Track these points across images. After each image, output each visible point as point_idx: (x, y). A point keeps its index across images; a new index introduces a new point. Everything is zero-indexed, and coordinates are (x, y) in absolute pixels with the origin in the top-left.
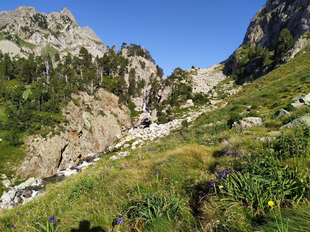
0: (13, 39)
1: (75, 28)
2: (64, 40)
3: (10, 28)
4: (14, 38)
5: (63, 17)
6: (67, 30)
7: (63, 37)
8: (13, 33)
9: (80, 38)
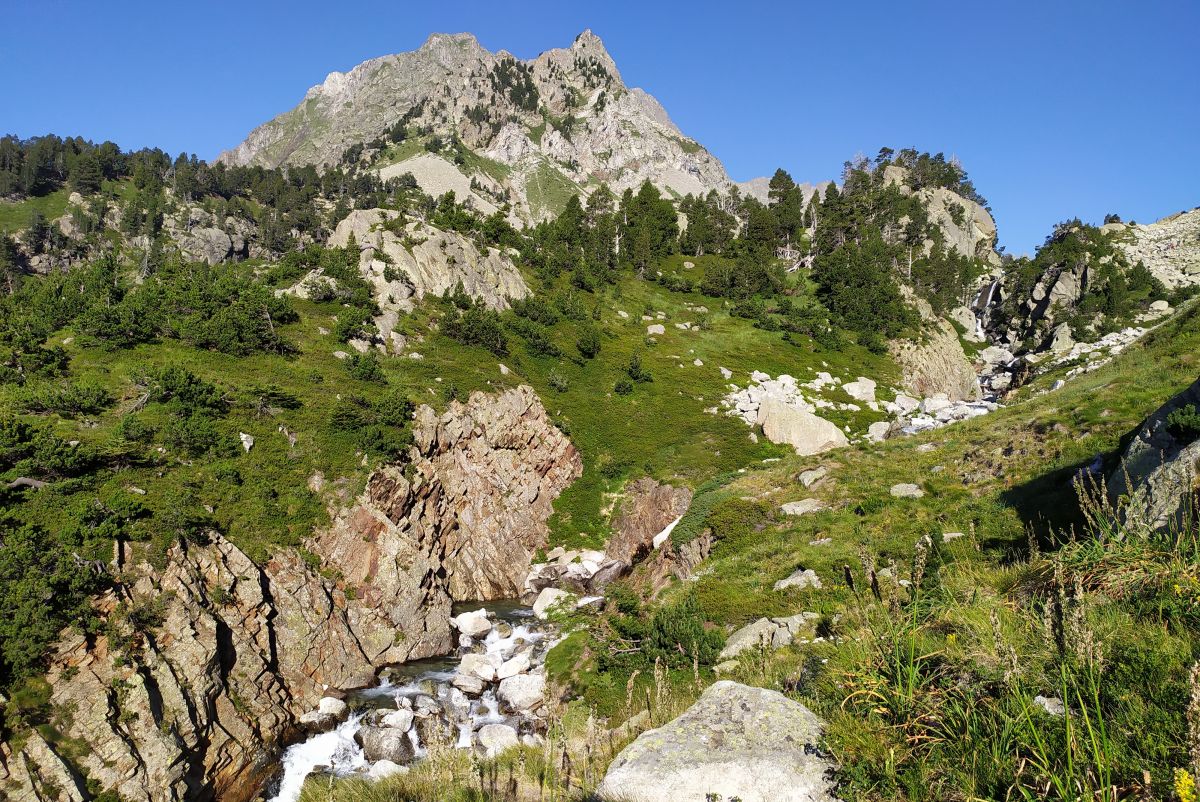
0: (447, 149)
1: (620, 99)
2: (588, 144)
3: (435, 113)
4: (449, 146)
5: (581, 65)
6: (597, 110)
7: (584, 134)
8: (442, 132)
9: (635, 134)
